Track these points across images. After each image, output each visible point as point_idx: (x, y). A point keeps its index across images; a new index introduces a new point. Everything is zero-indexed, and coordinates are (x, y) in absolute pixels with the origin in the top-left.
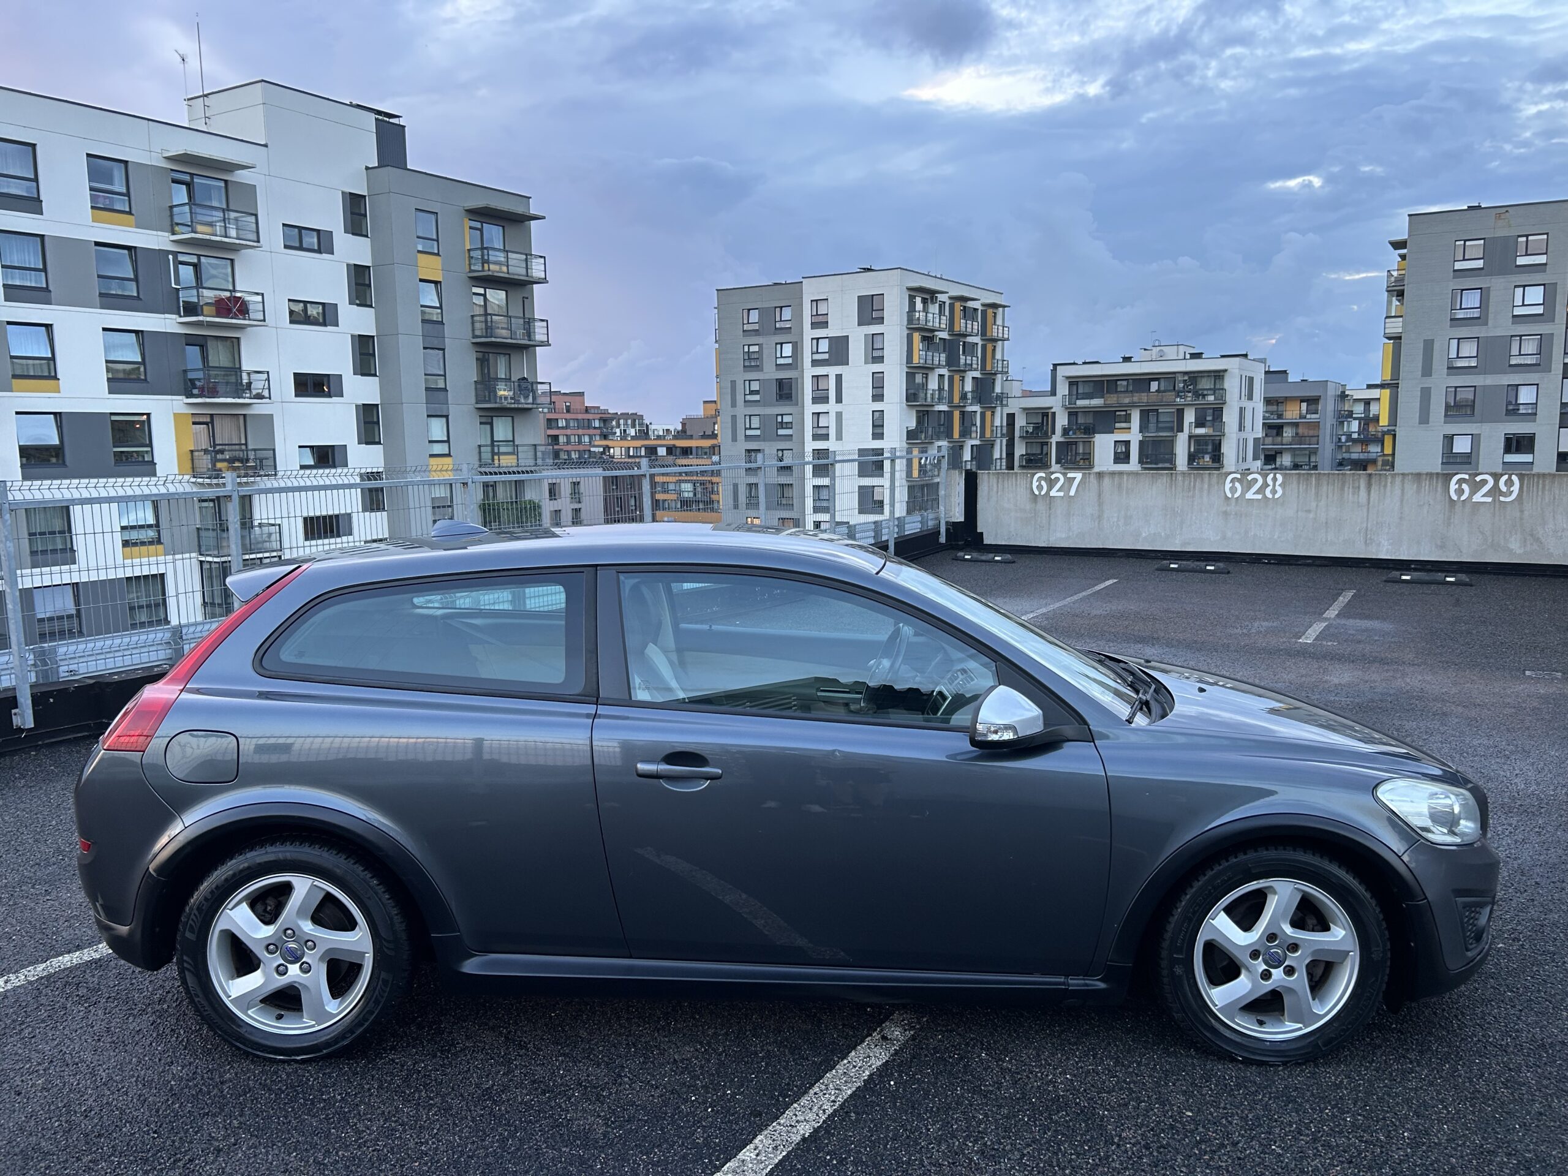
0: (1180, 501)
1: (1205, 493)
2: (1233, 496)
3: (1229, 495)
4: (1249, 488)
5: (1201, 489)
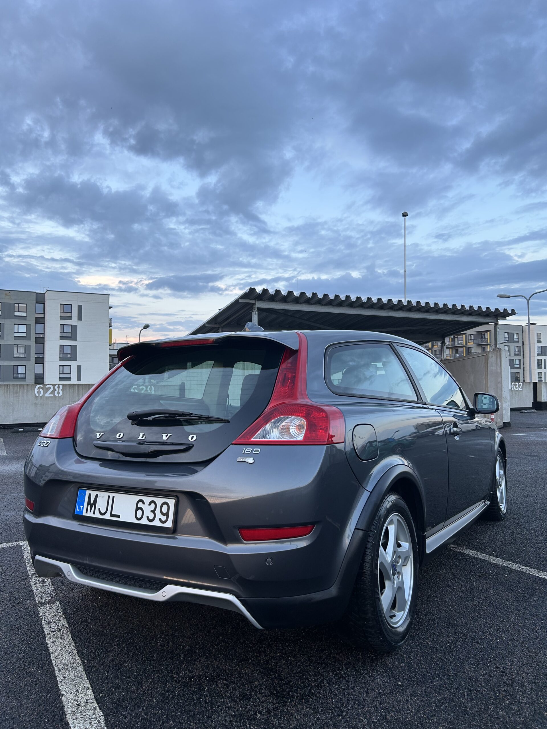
0: (12, 399)
1: (25, 395)
2: (39, 395)
3: (37, 395)
4: (47, 392)
5: (23, 393)
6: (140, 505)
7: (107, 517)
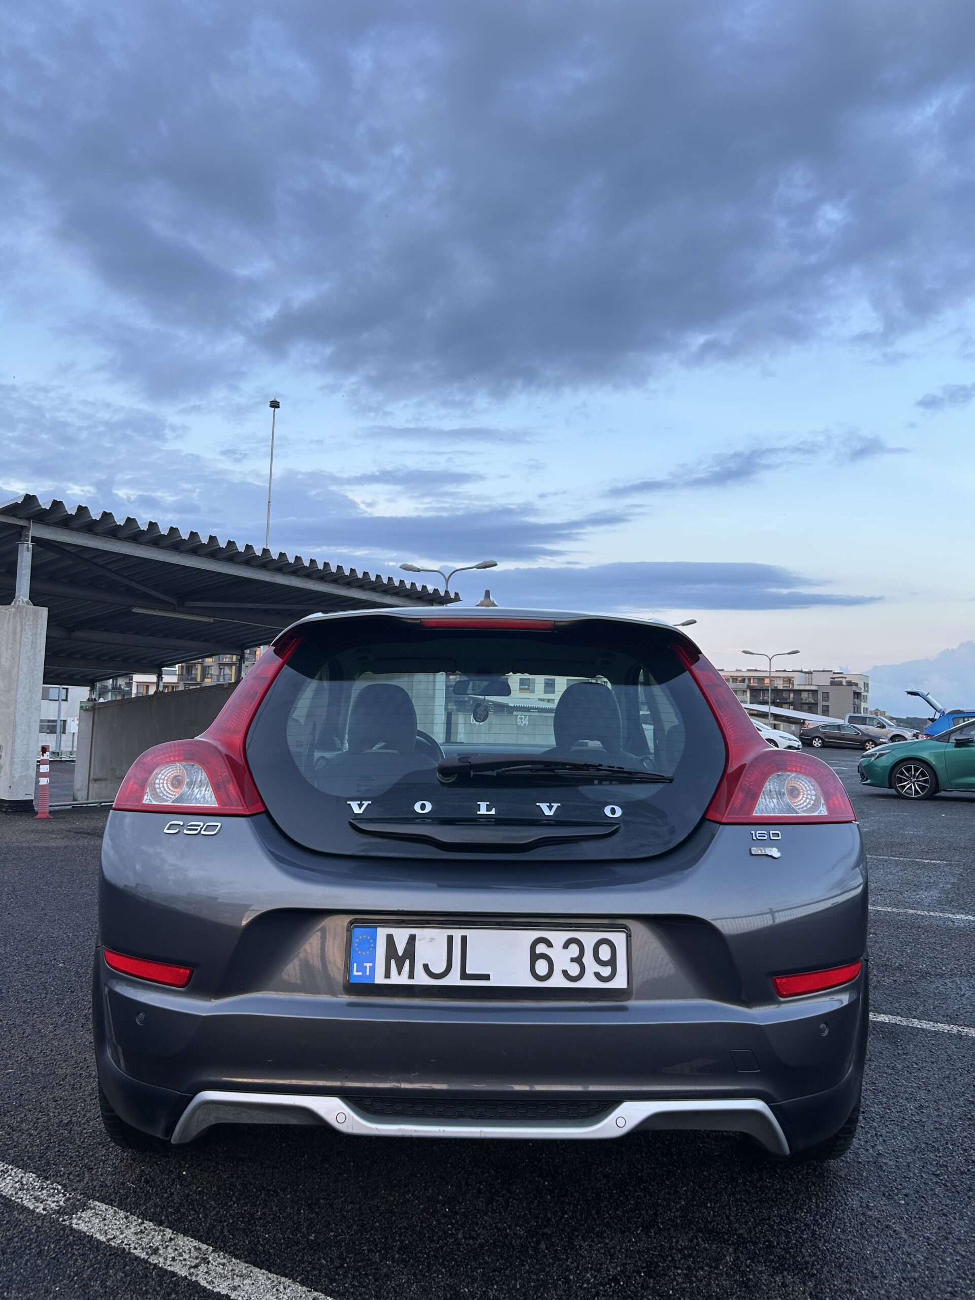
6: (541, 949)
7: (454, 979)
